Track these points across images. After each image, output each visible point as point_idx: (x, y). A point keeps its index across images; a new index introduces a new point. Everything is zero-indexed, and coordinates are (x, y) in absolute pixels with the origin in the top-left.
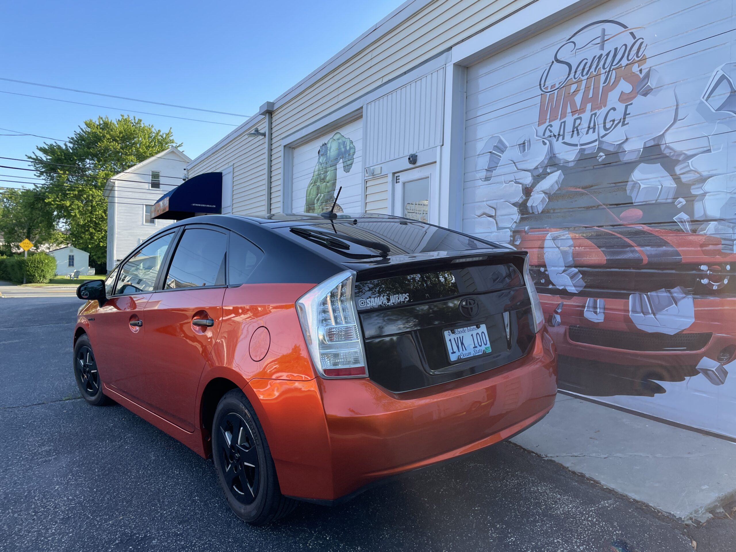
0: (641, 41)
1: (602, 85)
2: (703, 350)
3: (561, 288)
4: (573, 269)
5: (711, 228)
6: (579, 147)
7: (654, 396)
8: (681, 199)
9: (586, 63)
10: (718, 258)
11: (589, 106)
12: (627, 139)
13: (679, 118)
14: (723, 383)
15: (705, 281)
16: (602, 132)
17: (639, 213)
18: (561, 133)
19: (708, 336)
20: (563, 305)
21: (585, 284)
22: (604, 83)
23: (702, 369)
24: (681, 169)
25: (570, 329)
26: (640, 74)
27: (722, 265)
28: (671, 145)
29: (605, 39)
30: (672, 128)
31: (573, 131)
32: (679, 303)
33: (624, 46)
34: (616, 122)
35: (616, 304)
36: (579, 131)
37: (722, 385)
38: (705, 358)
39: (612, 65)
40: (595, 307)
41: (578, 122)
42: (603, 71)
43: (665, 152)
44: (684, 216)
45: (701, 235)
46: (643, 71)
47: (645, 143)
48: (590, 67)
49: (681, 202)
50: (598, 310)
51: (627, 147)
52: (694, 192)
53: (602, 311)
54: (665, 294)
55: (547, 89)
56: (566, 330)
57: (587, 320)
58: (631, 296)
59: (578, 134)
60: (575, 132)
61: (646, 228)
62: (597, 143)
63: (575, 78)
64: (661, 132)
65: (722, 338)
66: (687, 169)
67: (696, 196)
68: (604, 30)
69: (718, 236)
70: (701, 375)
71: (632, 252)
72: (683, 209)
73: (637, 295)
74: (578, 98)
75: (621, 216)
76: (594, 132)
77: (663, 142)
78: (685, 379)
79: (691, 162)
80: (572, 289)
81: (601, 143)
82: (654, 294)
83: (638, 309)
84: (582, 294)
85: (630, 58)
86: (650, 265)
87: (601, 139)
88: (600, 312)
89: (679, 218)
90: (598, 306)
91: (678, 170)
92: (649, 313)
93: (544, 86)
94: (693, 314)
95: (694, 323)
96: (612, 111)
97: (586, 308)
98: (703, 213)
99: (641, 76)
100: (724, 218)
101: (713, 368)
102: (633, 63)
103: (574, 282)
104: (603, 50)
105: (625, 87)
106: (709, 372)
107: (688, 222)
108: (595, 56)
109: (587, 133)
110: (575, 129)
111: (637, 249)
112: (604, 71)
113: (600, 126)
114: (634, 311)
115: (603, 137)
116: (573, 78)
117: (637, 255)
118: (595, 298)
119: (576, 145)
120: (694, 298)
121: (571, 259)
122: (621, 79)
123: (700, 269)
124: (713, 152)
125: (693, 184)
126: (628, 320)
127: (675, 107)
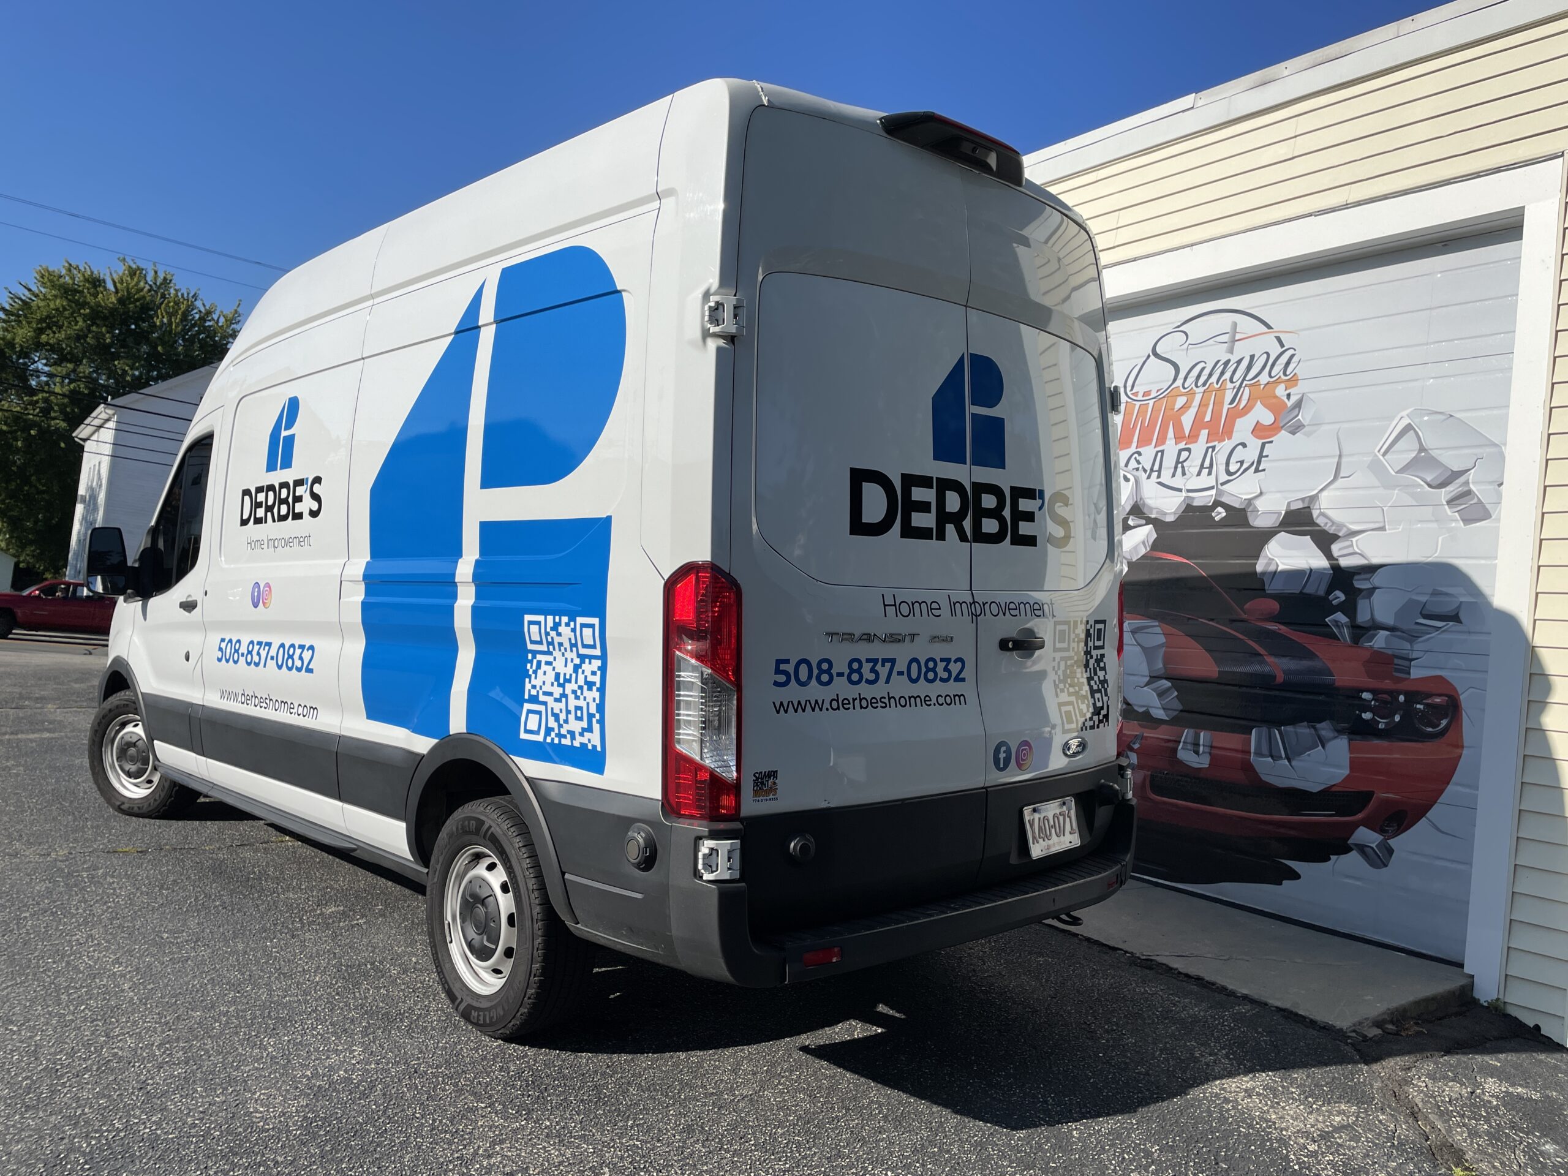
0: (1291, 352)
1: (1226, 406)
2: (1360, 816)
3: (1141, 710)
4: (1164, 682)
5: (1380, 640)
6: (1184, 494)
7: (1281, 884)
8: (1338, 593)
9: (1203, 369)
10: (1387, 684)
11: (1204, 433)
12: (1261, 493)
13: (1342, 475)
14: (1386, 866)
15: (1367, 716)
16: (1224, 477)
17: (1275, 606)
18: (1156, 467)
19: (1369, 795)
20: (1143, 737)
21: (1180, 707)
22: (1231, 403)
23: (1356, 845)
24: (1340, 549)
25: (1152, 776)
26: (1286, 400)
27: (1394, 694)
28: (1329, 513)
29: (1237, 338)
30: (1332, 487)
31: (1176, 468)
32: (1330, 745)
33: (1265, 355)
34: (1245, 466)
35: (1230, 741)
36: (1186, 469)
37: (1384, 869)
38: (1361, 828)
39: (1244, 379)
40: (1197, 744)
41: (1185, 454)
42: (1229, 385)
43: (1318, 521)
44: (1340, 617)
45: (1366, 648)
46: (1291, 397)
47: (1289, 504)
48: (1210, 375)
49: (1338, 598)
50: (1201, 748)
51: (1261, 505)
52: (1358, 584)
53: (1207, 750)
54: (1307, 731)
55: (1137, 396)
56: (1144, 779)
57: (1180, 762)
58: (1254, 731)
59: (1184, 474)
60: (1179, 470)
61: (1283, 629)
62: (1213, 492)
63: (1184, 388)
64: (1314, 490)
65: (1387, 801)
66: (1350, 550)
67: (1360, 590)
68: (1235, 325)
69: (1390, 652)
70: (1354, 855)
71: (1263, 662)
72: (1341, 607)
73: (1264, 730)
74: (1187, 420)
75: (1245, 607)
76: (1210, 474)
77: (1317, 506)
78: (1330, 859)
79: (1357, 541)
80: (1159, 713)
81: (1220, 493)
82: (1290, 728)
83: (1265, 750)
84: (1174, 721)
85: (1273, 375)
86: (1286, 686)
87: (1220, 487)
88: (1203, 752)
89: (1336, 621)
90: (1201, 742)
91: (1336, 549)
92: (1280, 757)
93: (1132, 390)
94: (1347, 763)
95: (1348, 776)
96: (1240, 447)
97: (1181, 744)
98: (1369, 617)
99: (1289, 404)
100: (1399, 625)
101: (1373, 843)
102: (1278, 382)
103: (1163, 702)
104: (1232, 353)
105: (1262, 415)
106: (1367, 850)
107: (1347, 627)
108: (1218, 362)
109: (1199, 474)
110: (1180, 465)
111: (1270, 659)
112: (1232, 385)
113: (1219, 466)
114: (1259, 754)
115: (1222, 484)
116: (1181, 388)
117: (1267, 669)
118: (1198, 731)
119: (1180, 490)
120: (1350, 740)
121: (1160, 665)
122: (1257, 402)
123: (1361, 698)
124: (1388, 531)
125: (1359, 574)
126: (1248, 767)
127: (1336, 460)
